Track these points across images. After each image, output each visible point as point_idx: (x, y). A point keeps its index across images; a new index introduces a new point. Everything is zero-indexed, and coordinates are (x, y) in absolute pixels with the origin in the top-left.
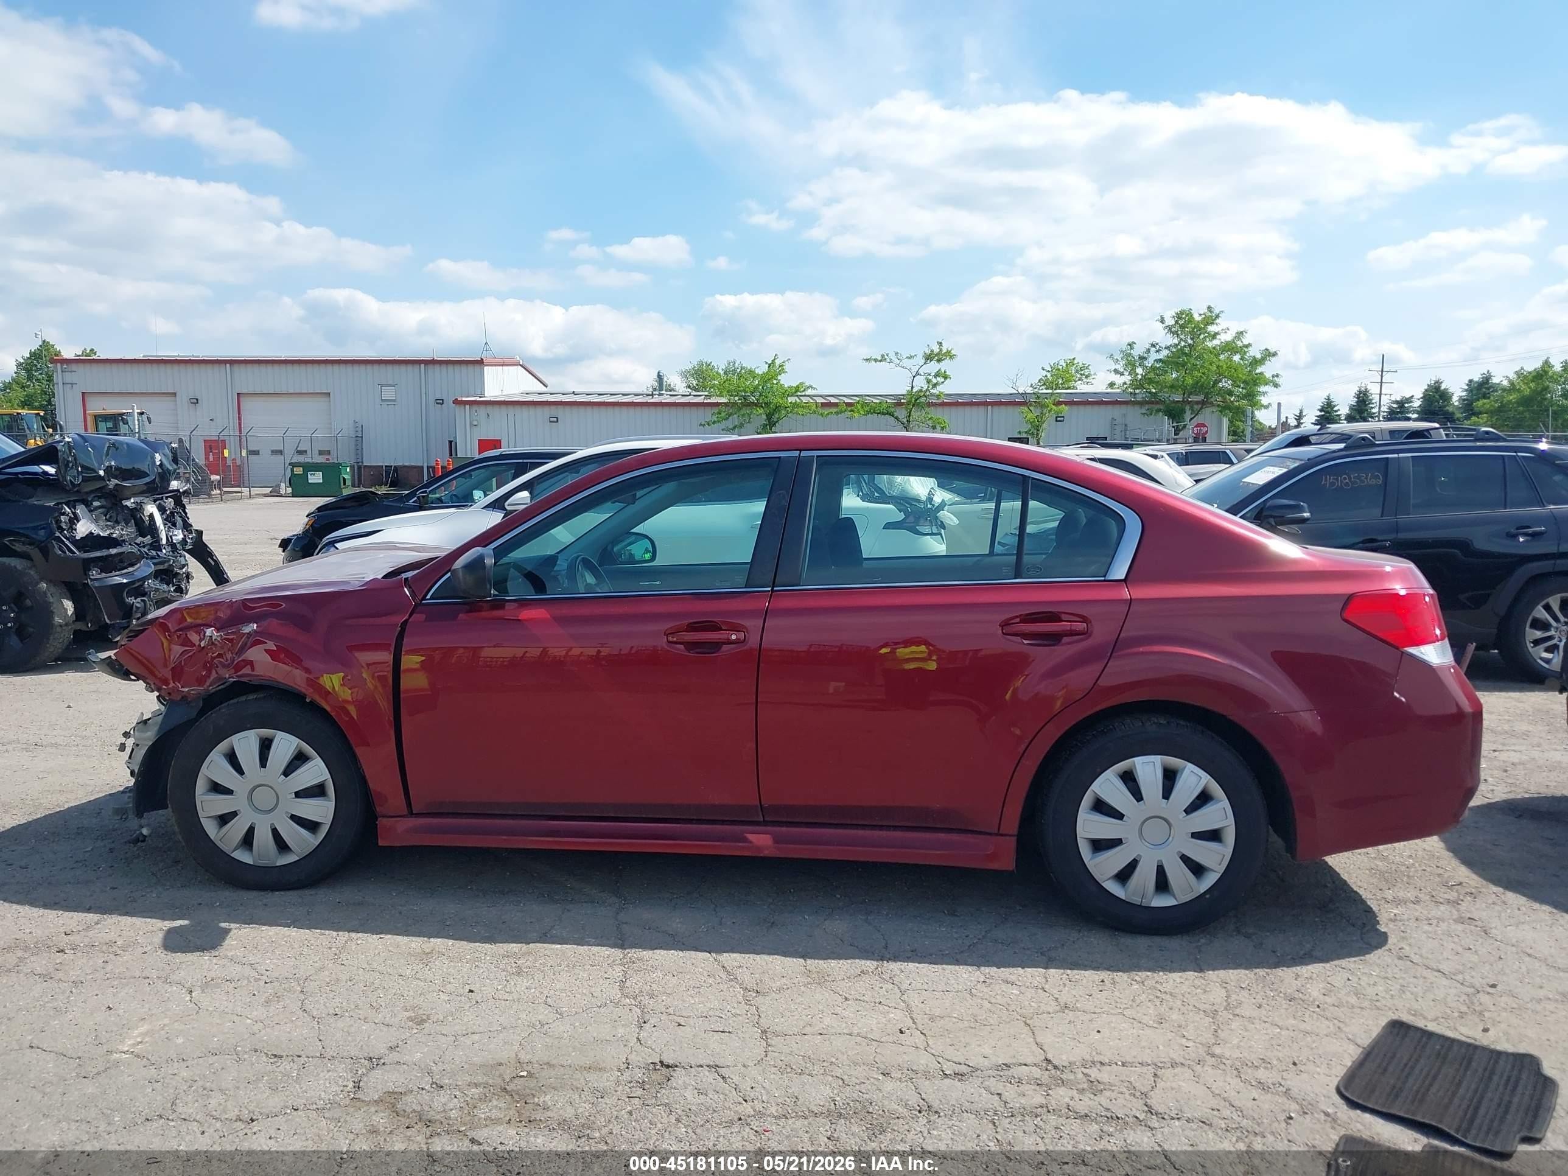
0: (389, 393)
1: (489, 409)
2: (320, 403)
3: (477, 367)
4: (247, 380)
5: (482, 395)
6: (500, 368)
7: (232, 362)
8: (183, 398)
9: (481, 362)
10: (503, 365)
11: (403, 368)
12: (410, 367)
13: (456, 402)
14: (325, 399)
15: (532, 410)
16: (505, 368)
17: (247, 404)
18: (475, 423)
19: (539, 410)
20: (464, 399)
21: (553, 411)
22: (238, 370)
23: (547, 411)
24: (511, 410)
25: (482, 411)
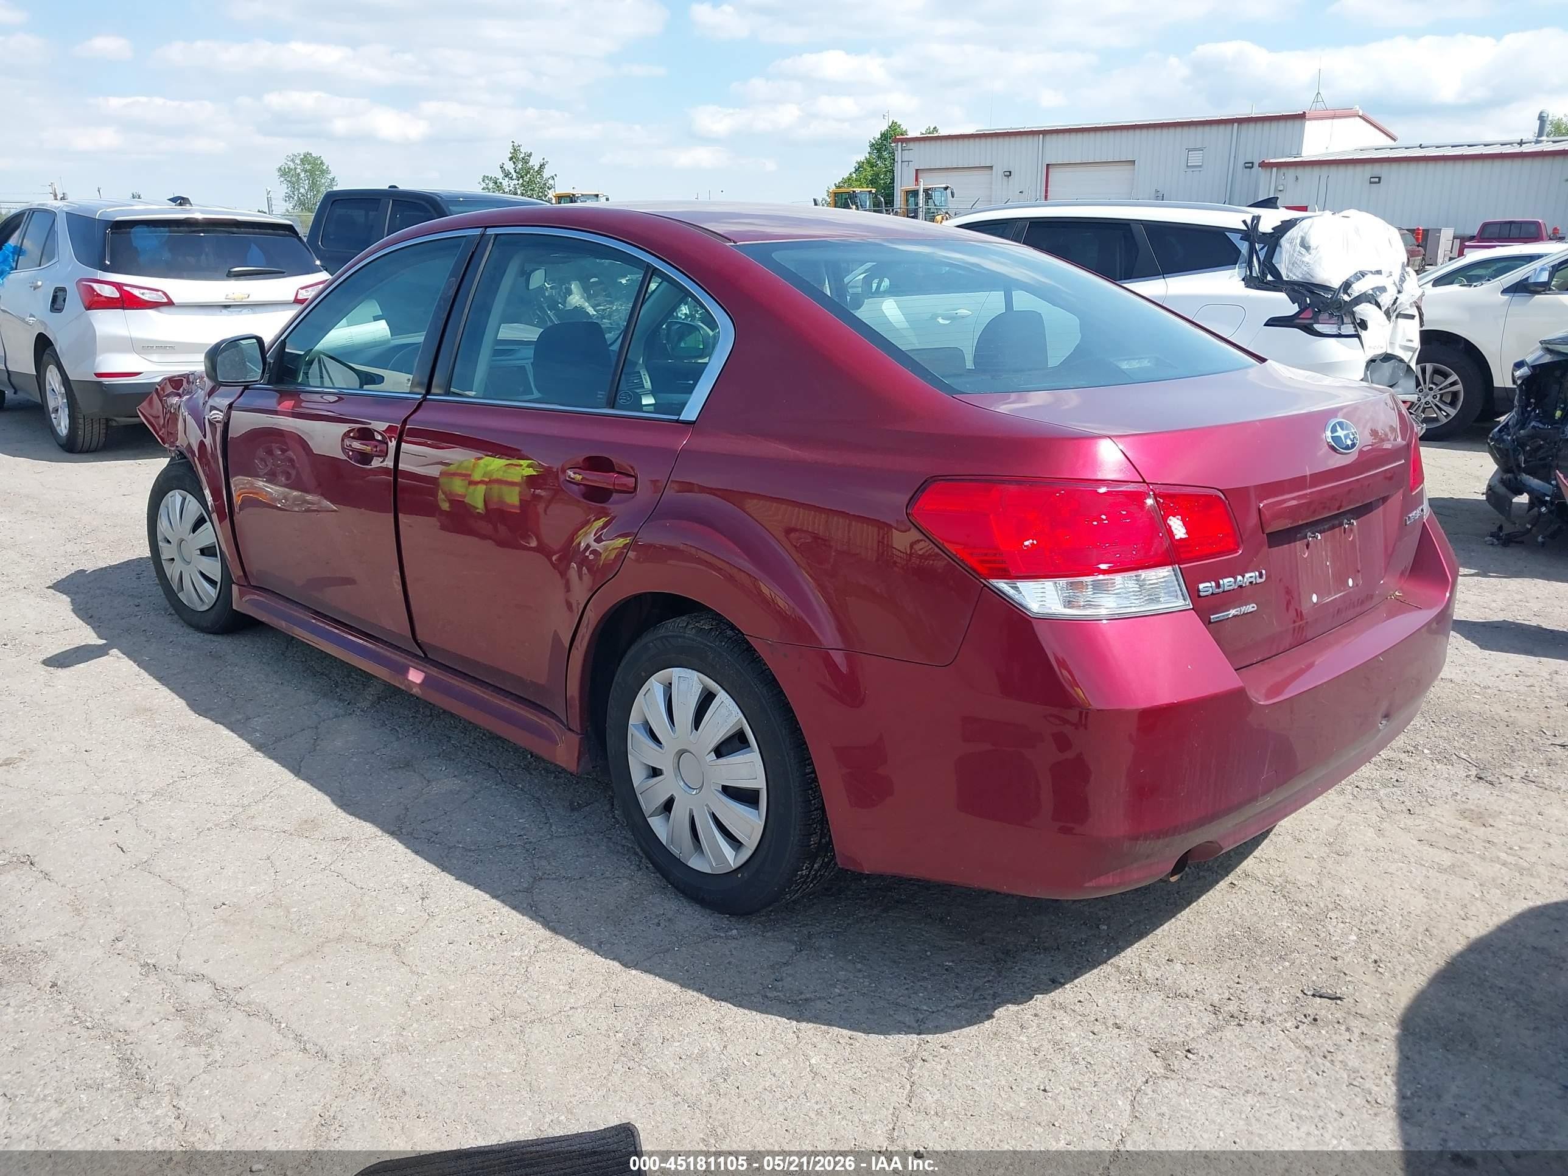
0: (1195, 158)
1: (1299, 171)
2: (1123, 172)
3: (1297, 123)
4: (1057, 150)
5: (1299, 155)
6: (1329, 122)
7: (1045, 133)
8: (998, 171)
9: (1302, 117)
10: (1334, 117)
11: (1214, 128)
12: (1222, 128)
13: (1263, 165)
14: (1129, 167)
15: (1350, 170)
16: (1335, 121)
17: (1054, 174)
18: (1281, 188)
19: (1359, 169)
20: (1271, 161)
21: (1377, 170)
22: (1051, 140)
23: (1369, 171)
24: (1325, 171)
25: (1291, 173)
